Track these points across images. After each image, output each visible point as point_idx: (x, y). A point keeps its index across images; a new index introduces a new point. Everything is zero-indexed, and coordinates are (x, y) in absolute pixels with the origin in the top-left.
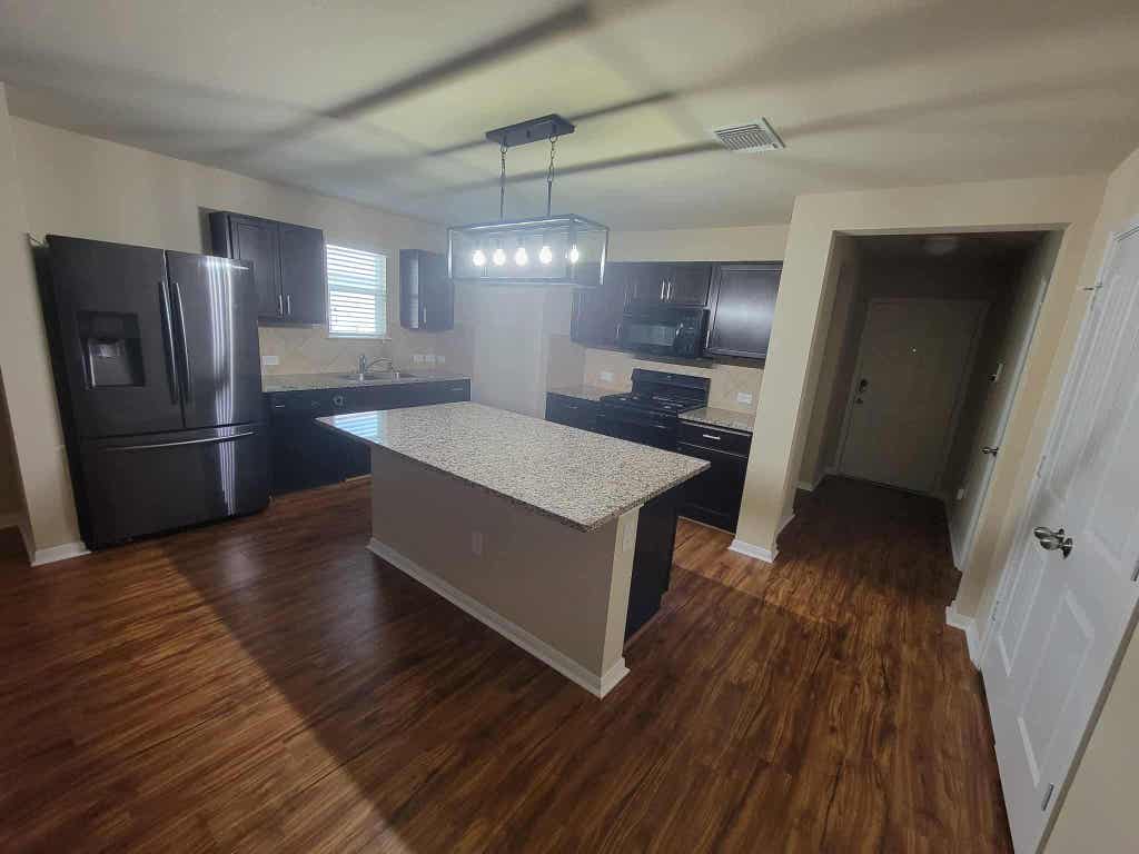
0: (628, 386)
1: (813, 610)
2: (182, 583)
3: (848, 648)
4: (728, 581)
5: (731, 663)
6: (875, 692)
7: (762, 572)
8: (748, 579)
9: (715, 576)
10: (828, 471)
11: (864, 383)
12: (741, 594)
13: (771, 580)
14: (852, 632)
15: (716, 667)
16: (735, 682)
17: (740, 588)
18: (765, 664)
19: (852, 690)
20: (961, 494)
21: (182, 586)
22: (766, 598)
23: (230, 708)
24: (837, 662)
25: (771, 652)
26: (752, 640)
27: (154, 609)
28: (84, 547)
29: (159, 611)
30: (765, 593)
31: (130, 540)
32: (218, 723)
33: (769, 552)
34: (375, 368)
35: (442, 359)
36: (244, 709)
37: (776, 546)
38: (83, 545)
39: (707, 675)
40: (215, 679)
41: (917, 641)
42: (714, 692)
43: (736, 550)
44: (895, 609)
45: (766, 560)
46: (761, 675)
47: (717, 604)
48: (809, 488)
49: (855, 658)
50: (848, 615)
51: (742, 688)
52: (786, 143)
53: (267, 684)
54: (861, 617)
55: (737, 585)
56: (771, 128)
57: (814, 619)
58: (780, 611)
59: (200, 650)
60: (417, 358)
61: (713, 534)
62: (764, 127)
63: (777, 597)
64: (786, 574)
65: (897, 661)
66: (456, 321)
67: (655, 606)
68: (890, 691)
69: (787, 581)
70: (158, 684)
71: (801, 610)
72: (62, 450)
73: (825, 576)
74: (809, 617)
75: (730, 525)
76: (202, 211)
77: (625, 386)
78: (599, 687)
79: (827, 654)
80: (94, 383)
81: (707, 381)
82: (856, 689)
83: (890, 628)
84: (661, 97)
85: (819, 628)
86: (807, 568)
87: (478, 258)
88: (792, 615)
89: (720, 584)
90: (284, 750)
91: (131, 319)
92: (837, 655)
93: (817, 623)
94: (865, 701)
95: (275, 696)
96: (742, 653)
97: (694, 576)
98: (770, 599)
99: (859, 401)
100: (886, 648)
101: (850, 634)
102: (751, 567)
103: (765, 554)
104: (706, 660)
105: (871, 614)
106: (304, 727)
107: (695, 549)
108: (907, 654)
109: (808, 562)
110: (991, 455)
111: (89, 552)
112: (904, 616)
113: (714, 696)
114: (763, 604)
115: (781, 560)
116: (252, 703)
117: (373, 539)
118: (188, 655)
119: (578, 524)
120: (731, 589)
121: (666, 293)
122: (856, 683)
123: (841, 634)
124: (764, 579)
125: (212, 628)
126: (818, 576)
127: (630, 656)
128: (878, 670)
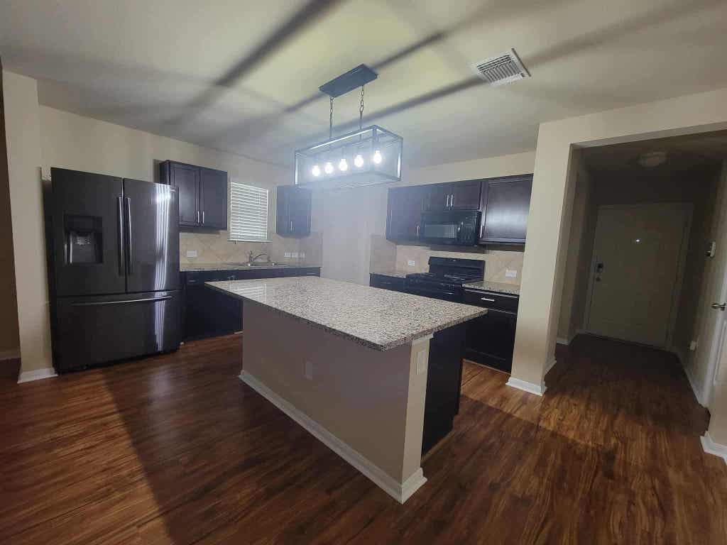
0: (426, 269)
1: (582, 436)
2: (108, 397)
3: (618, 470)
4: (507, 410)
5: (515, 477)
6: (651, 512)
7: (534, 402)
8: (524, 408)
9: (496, 405)
10: (578, 331)
11: (600, 266)
12: (519, 420)
13: (542, 409)
14: (620, 456)
15: (503, 480)
16: (520, 496)
17: (517, 415)
18: (545, 480)
19: (628, 510)
20: (693, 346)
21: (107, 399)
22: (541, 424)
23: (106, 495)
24: (610, 481)
25: (549, 469)
26: (531, 459)
27: (81, 415)
28: (54, 372)
29: (85, 416)
30: (539, 420)
31: (85, 368)
32: (95, 506)
33: (540, 388)
34: (259, 260)
35: (303, 256)
36: (118, 495)
37: (544, 383)
38: (53, 369)
39: (493, 487)
40: (105, 470)
41: (680, 466)
42: (502, 503)
43: (512, 385)
44: (654, 437)
45: (537, 394)
46: (542, 489)
47: (501, 426)
48: (565, 342)
49: (626, 479)
50: (613, 441)
51: (526, 501)
52: (531, 71)
53: (140, 477)
54: (624, 441)
55: (515, 412)
56: (519, 59)
57: (583, 443)
58: (554, 434)
59: (103, 446)
60: (287, 255)
61: (493, 373)
62: (514, 58)
63: (550, 423)
64: (555, 405)
65: (665, 482)
66: (312, 230)
67: (448, 427)
68: (664, 510)
69: (556, 410)
70: (63, 472)
71: (571, 435)
72: (47, 304)
73: (587, 408)
74: (579, 441)
75: (505, 367)
76: (155, 161)
77: (424, 268)
78: (400, 493)
79: (600, 473)
80: (71, 261)
81: (482, 263)
82: (632, 508)
83: (653, 453)
84: (435, 38)
85: (589, 450)
86: (571, 401)
87: (316, 172)
88: (565, 439)
89: (501, 411)
90: (136, 535)
91: (98, 220)
92: (610, 475)
93: (587, 447)
94: (643, 521)
95: (143, 487)
96: (523, 470)
97: (478, 405)
98: (543, 424)
99: (598, 279)
100: (654, 471)
101: (618, 456)
102: (525, 399)
103: (536, 389)
104: (492, 474)
105: (633, 440)
106: (158, 514)
107: (479, 384)
108: (674, 477)
109: (572, 396)
110: (719, 309)
111: (56, 375)
112: (664, 444)
113: (501, 508)
114: (538, 428)
115: (549, 393)
116: (124, 491)
117: (243, 371)
118: (94, 450)
119: (374, 344)
120: (510, 416)
121: (450, 202)
122: (631, 503)
123: (610, 456)
124: (537, 408)
125: (116, 431)
126: (582, 408)
127: (427, 468)
128: (650, 492)
